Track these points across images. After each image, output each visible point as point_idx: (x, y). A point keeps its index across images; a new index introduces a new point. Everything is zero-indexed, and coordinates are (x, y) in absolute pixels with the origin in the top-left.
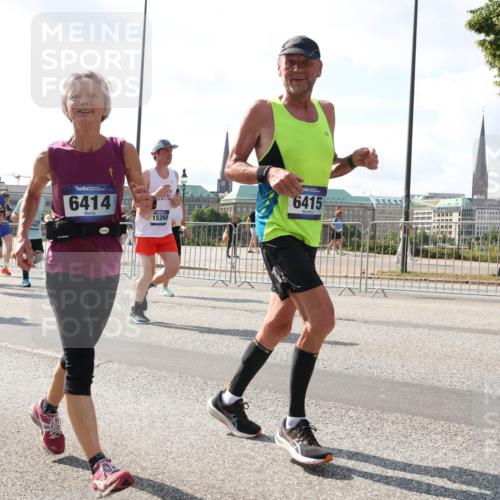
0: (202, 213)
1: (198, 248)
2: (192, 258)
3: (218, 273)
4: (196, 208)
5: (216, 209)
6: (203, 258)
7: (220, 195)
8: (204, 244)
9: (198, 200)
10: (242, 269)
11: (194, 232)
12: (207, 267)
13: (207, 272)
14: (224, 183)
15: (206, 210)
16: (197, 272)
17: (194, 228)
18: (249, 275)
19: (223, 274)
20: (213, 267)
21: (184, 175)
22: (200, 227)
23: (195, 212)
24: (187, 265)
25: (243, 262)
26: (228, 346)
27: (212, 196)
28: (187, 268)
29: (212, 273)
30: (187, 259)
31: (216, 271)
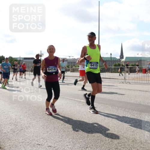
0: (116, 64)
1: (115, 73)
2: (114, 76)
3: (121, 80)
4: (114, 63)
5: (119, 63)
6: (117, 76)
7: (121, 59)
8: (117, 73)
9: (115, 61)
10: (127, 79)
11: (114, 69)
12: (118, 78)
13: (118, 80)
14: (121, 57)
15: (117, 64)
16: (115, 80)
17: (114, 68)
18: (129, 80)
19: (122, 80)
20: (119, 78)
21: (111, 55)
22: (116, 68)
23: (114, 64)
24: (113, 78)
25: (127, 77)
26: (124, 99)
27: (118, 60)
28: (113, 79)
29: (119, 80)
30: (113, 76)
31: (120, 79)
